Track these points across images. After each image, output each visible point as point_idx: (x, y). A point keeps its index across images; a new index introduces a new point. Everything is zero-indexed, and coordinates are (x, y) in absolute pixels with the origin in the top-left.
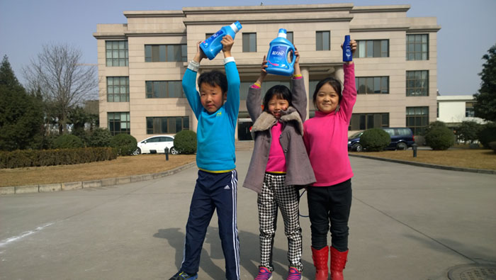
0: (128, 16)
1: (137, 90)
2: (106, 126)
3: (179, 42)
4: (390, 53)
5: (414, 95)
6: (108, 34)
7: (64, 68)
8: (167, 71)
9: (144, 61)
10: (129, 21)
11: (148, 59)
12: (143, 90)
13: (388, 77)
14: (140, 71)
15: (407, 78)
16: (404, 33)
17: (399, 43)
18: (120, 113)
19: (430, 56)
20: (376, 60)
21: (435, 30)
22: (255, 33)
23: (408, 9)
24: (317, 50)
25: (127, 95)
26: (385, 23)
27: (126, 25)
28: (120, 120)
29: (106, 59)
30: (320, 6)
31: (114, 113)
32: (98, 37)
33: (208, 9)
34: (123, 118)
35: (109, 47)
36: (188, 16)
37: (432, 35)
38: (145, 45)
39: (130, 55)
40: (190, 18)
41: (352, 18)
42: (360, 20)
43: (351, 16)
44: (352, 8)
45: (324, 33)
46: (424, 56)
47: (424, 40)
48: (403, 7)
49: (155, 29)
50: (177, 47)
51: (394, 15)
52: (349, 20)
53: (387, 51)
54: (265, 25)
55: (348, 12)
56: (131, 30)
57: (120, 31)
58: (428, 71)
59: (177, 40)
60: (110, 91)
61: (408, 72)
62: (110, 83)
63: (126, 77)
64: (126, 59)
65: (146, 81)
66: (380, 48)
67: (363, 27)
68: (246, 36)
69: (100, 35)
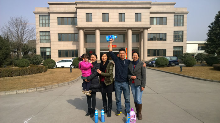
0: (50, 4)
1: (54, 37)
2: (40, 54)
3: (73, 17)
4: (167, 23)
5: (177, 41)
6: (41, 12)
7: (20, 28)
8: (68, 29)
9: (57, 24)
10: (50, 6)
11: (59, 24)
12: (57, 37)
13: (166, 33)
14: (56, 29)
15: (174, 34)
16: (173, 14)
17: (171, 19)
18: (46, 48)
19: (184, 24)
20: (161, 26)
21: (186, 13)
22: (108, 13)
23: (175, 4)
24: (135, 21)
25: (50, 40)
26: (165, 10)
27: (49, 8)
28: (46, 51)
29: (40, 23)
30: (137, 2)
31: (43, 48)
32: (36, 13)
33: (87, 2)
34: (47, 50)
35: (41, 18)
36: (77, 5)
37: (185, 16)
38: (58, 17)
39: (50, 22)
40: (79, 6)
41: (151, 8)
42: (154, 8)
43: (150, 6)
44: (151, 3)
45: (138, 14)
46: (182, 24)
47: (182, 17)
48: (173, 3)
49: (62, 10)
50: (73, 18)
51: (169, 6)
52: (149, 8)
53: (165, 22)
54: (113, 10)
55: (149, 5)
56: (51, 10)
57: (46, 11)
58: (183, 31)
59: (72, 15)
60: (42, 38)
61: (174, 31)
62: (41, 34)
63: (49, 31)
64: (49, 23)
65: (58, 34)
66: (162, 21)
67: (156, 12)
68: (104, 15)
69: (36, 12)
